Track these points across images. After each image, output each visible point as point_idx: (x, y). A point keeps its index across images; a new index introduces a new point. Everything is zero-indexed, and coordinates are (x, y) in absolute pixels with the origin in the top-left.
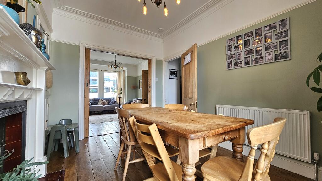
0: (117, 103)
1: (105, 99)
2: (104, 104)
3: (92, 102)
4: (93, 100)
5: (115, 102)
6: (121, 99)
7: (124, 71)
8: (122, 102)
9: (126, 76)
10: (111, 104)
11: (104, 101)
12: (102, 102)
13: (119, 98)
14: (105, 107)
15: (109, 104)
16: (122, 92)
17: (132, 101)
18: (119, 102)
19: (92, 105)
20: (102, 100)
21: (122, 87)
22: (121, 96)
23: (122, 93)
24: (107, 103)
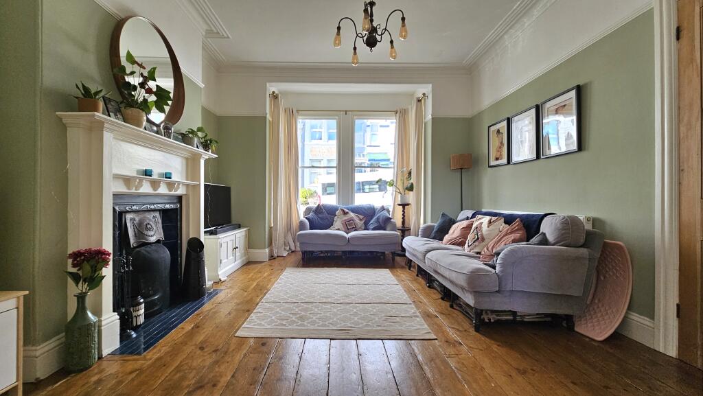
0: (394, 225)
1: (357, 210)
2: (349, 226)
3: (315, 217)
4: (319, 210)
5: (385, 223)
6: (411, 211)
7: (419, 101)
8: (412, 223)
9: (429, 117)
10: (374, 229)
11: (352, 214)
12: (346, 218)
13: (404, 205)
14: (353, 238)
15: (366, 229)
16: (412, 184)
17: (454, 222)
18: (403, 223)
19: (311, 228)
20: (345, 213)
21: (413, 165)
22: (411, 198)
23: (411, 188)
24: (360, 223)
